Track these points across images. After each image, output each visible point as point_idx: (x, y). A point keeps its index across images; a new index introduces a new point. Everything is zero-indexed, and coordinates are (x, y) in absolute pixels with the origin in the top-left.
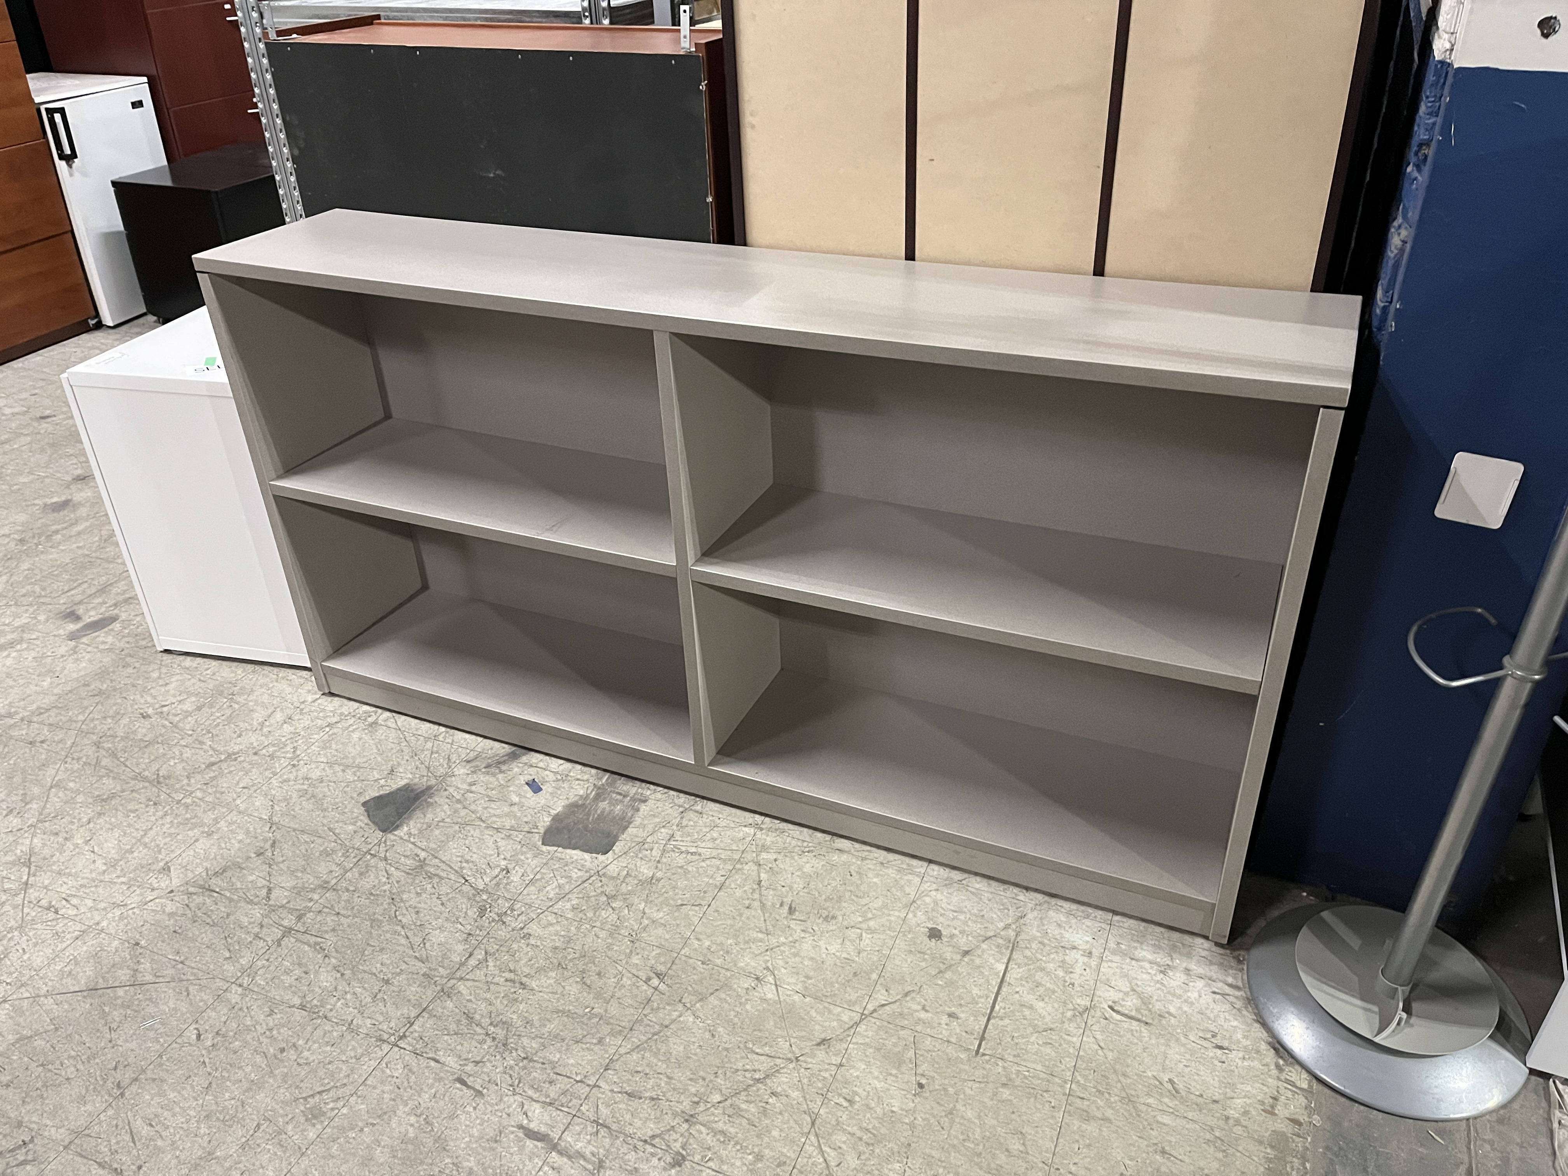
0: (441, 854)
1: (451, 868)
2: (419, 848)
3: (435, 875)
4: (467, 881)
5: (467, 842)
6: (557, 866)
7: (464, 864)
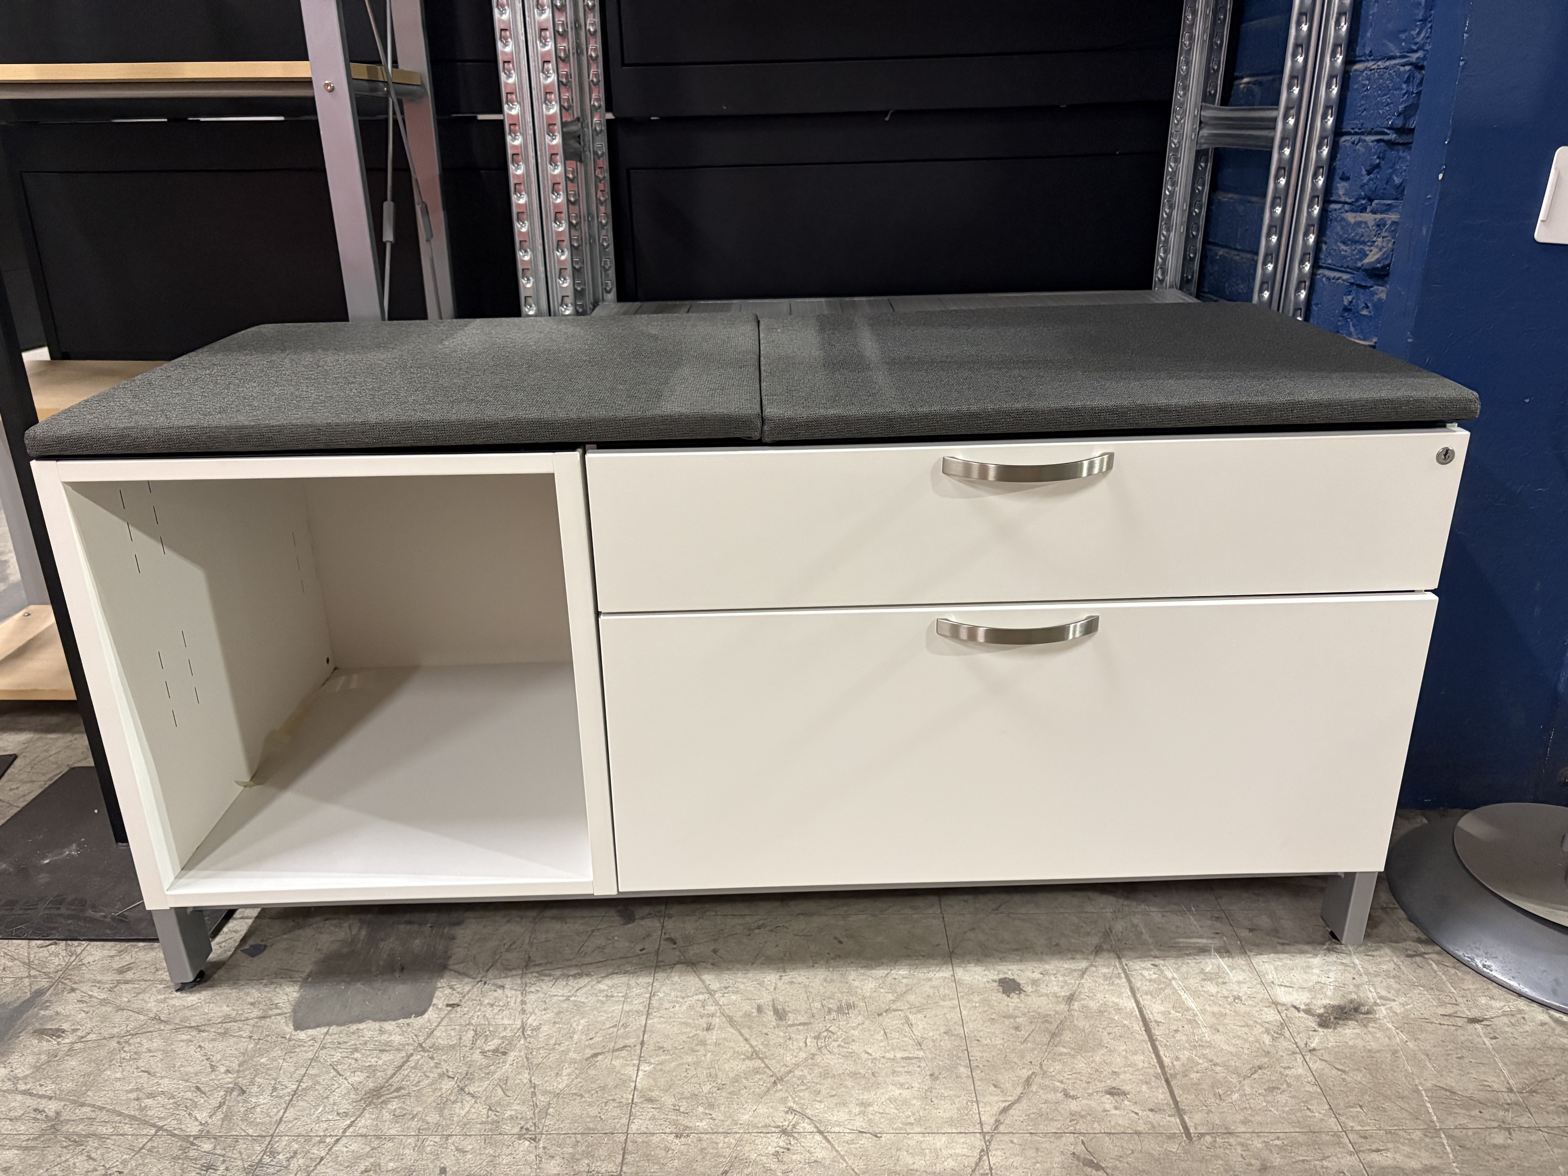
0: (91, 1097)
1: (120, 1114)
2: (41, 1097)
3: (88, 1136)
4: (161, 1128)
5: (140, 1063)
6: (338, 1056)
7: (149, 1102)
